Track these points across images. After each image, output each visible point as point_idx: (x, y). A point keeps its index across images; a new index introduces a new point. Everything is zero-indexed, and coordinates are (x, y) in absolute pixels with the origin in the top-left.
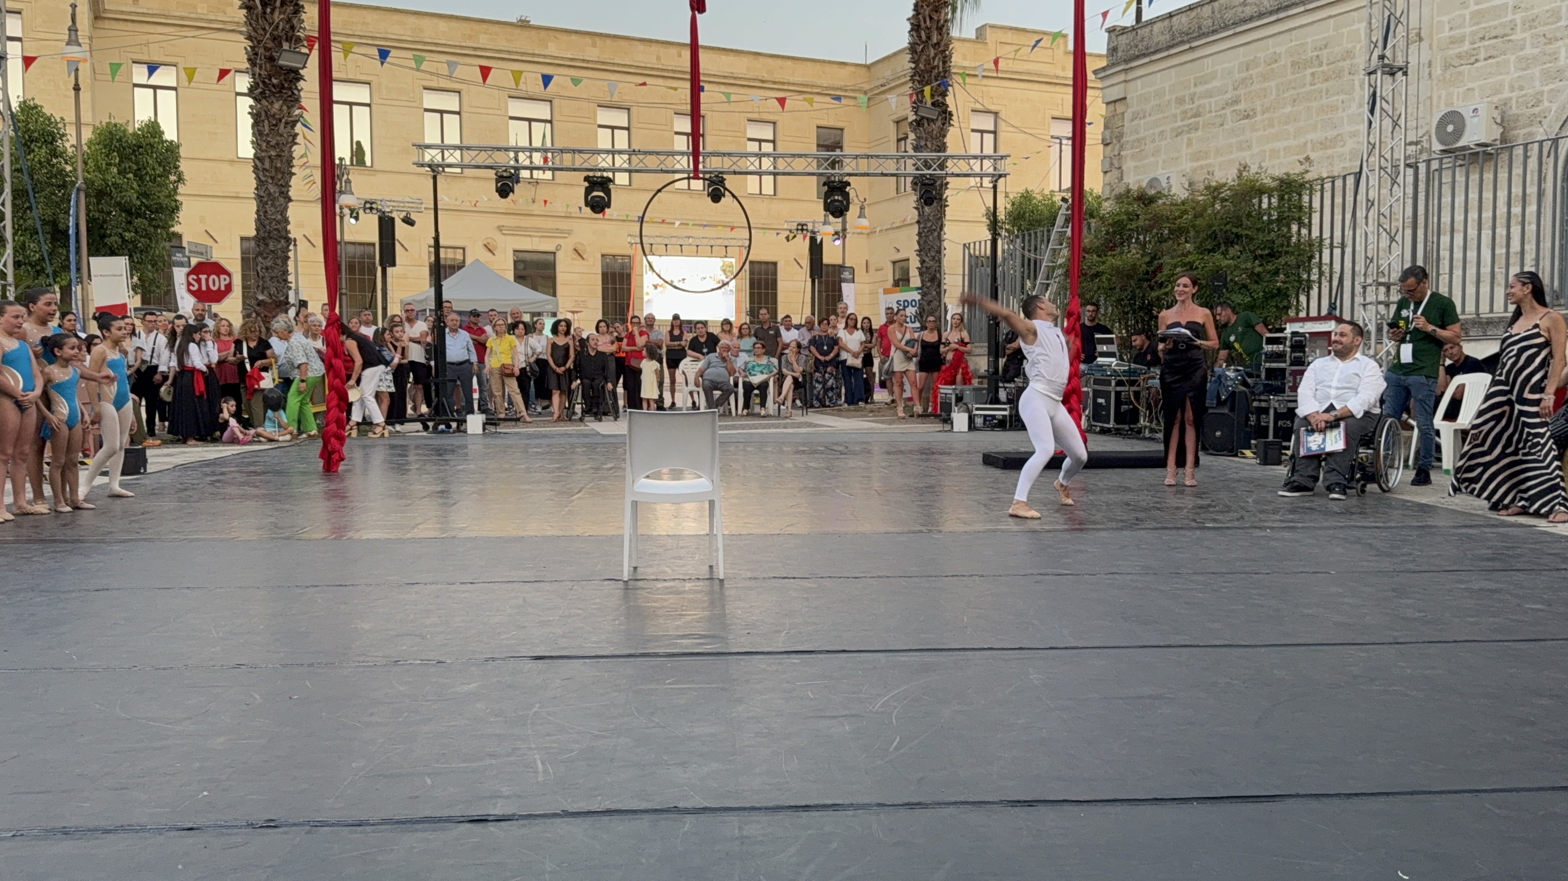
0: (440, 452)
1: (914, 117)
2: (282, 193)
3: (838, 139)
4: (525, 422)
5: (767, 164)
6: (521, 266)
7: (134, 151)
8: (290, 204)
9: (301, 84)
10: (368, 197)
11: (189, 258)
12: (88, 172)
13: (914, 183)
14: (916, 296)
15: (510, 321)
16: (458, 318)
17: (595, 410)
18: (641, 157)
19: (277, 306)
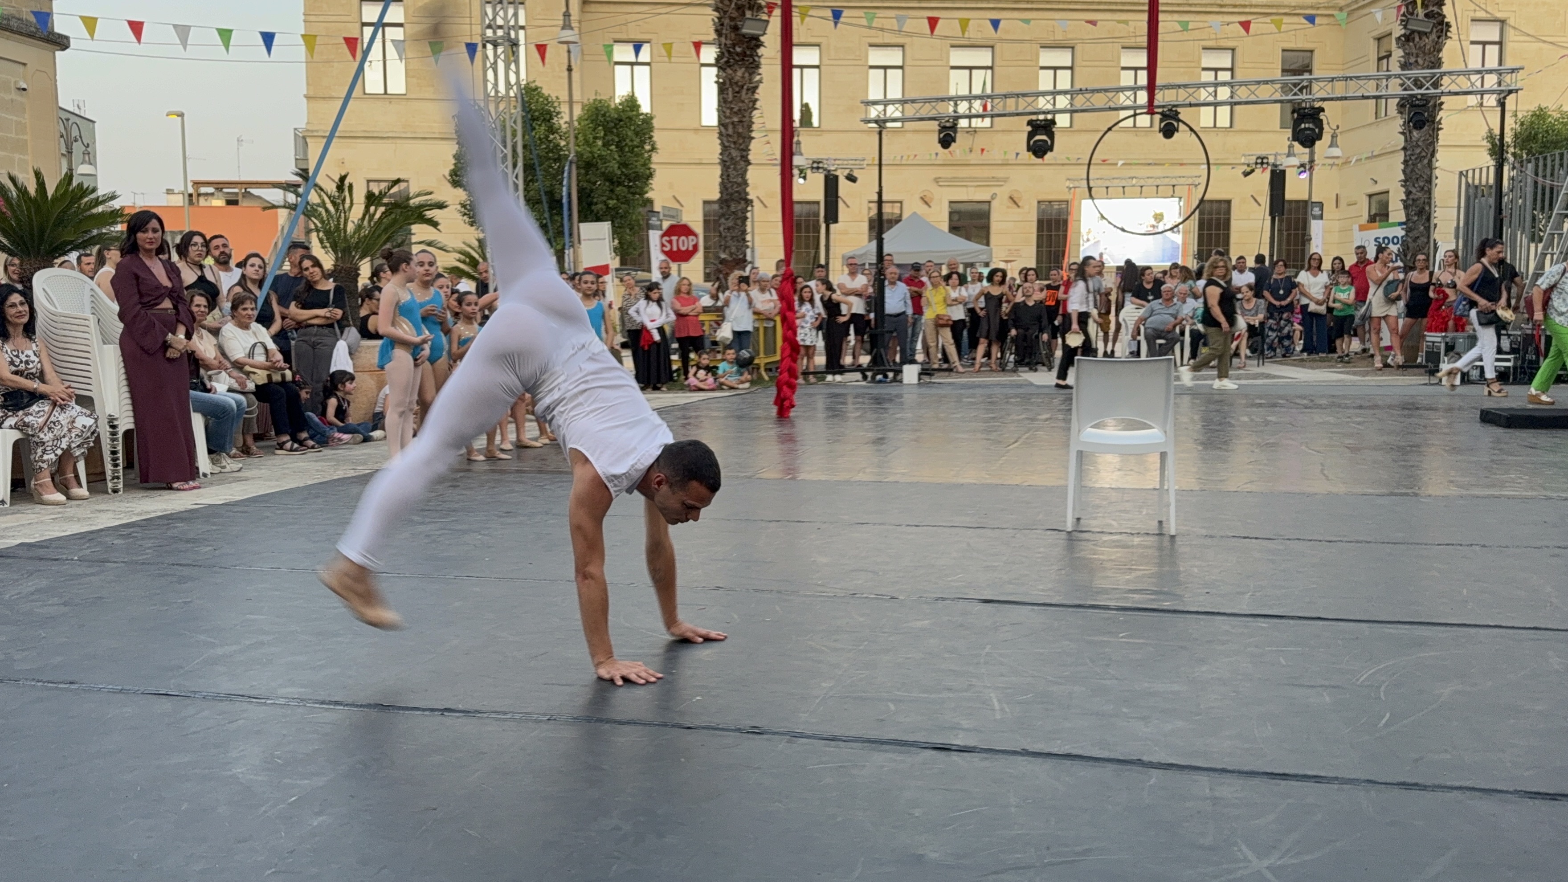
0: (878, 400)
1: (1403, 32)
2: (742, 157)
3: (1306, 62)
4: (957, 372)
5: (1224, 93)
6: (956, 217)
7: (616, 125)
8: (750, 167)
9: (761, 51)
10: (815, 157)
11: (661, 221)
12: (578, 146)
13: (1401, 106)
14: (1400, 232)
15: (945, 271)
16: (898, 271)
17: (1027, 360)
18: (1088, 96)
19: (737, 264)
